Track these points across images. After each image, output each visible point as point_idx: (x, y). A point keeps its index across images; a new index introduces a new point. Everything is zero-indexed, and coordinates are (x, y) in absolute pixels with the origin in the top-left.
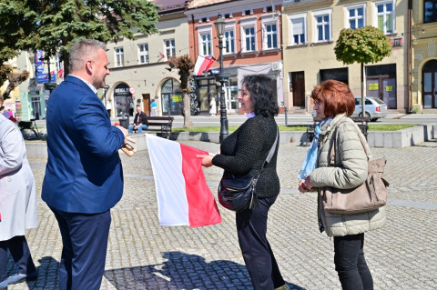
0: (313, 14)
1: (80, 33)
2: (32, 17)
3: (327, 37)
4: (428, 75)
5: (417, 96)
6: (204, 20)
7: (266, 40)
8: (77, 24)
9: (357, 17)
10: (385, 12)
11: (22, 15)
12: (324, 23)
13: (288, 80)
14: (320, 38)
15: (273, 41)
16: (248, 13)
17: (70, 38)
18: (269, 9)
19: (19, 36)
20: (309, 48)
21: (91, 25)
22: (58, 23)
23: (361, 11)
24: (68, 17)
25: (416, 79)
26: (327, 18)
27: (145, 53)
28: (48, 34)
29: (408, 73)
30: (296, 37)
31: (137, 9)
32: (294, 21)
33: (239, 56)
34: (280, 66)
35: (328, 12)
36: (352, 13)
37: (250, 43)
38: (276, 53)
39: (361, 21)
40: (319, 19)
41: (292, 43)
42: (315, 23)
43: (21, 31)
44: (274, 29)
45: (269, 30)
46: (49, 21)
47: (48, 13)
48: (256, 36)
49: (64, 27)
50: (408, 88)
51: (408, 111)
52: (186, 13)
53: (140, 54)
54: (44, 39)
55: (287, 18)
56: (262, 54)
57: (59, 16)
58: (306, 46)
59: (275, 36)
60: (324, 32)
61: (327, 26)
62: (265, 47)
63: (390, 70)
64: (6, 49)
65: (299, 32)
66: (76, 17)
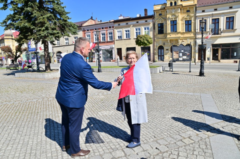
0: (124, 29)
1: (51, 34)
2: (34, 29)
3: (129, 37)
4: (160, 50)
5: (156, 57)
6: (88, 30)
7: (109, 37)
8: (50, 31)
9: (138, 31)
10: (147, 30)
11: (30, 27)
12: (128, 33)
13: (116, 51)
14: (127, 37)
15: (111, 38)
16: (103, 28)
17: (48, 36)
18: (110, 27)
19: (29, 35)
20: (123, 41)
21: (55, 31)
22: (43, 31)
23: (139, 29)
24: (47, 29)
25: (156, 52)
26: (129, 31)
27: (67, 41)
28: (40, 35)
29: (154, 49)
30: (119, 37)
31: (70, 26)
32: (118, 32)
33: (100, 42)
34: (114, 46)
35: (129, 29)
36: (137, 30)
37: (104, 38)
38: (112, 42)
39: (139, 32)
40: (126, 31)
41: (117, 39)
42: (125, 33)
43: (30, 34)
44: (112, 34)
45: (110, 34)
46: (40, 30)
47: (40, 27)
48: (106, 36)
49: (46, 32)
50: (154, 54)
51: (154, 61)
52: (82, 28)
53: (65, 41)
54: (38, 36)
55: (116, 31)
56: (107, 42)
57: (44, 28)
58: (122, 40)
59: (112, 36)
60: (128, 36)
61: (129, 34)
62: (109, 40)
63: (149, 49)
64: (24, 40)
65: (120, 35)
66: (50, 29)
